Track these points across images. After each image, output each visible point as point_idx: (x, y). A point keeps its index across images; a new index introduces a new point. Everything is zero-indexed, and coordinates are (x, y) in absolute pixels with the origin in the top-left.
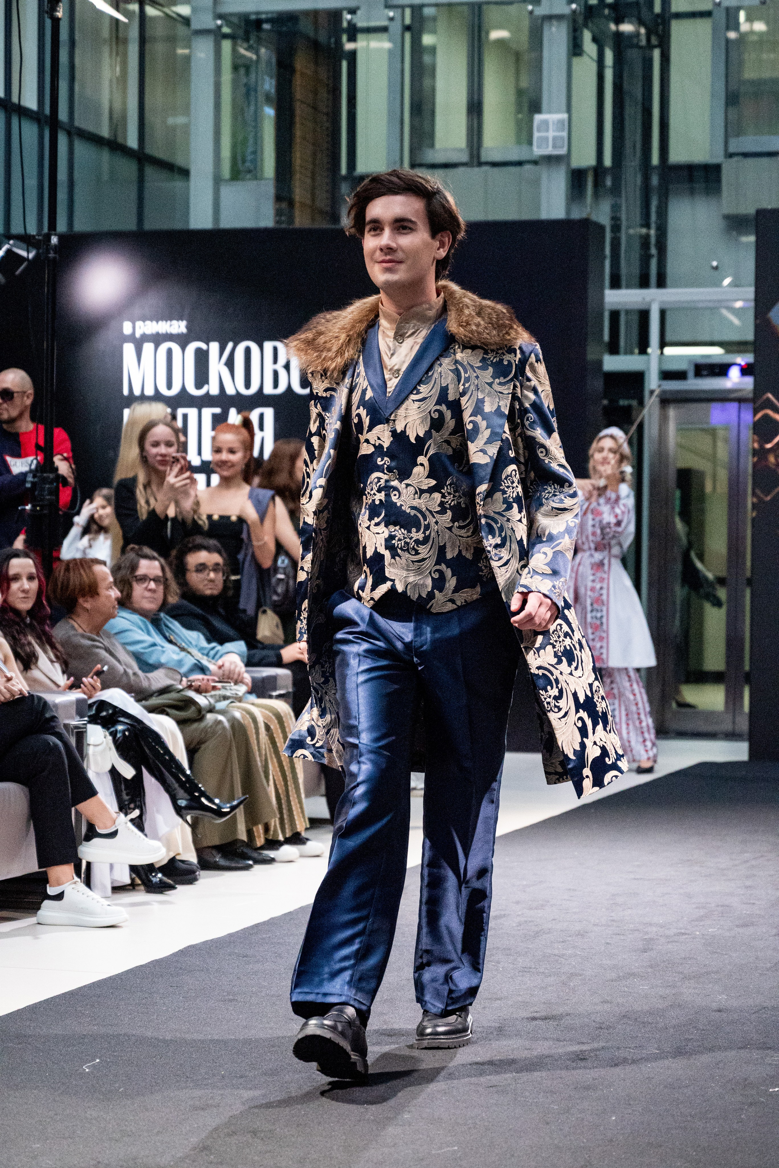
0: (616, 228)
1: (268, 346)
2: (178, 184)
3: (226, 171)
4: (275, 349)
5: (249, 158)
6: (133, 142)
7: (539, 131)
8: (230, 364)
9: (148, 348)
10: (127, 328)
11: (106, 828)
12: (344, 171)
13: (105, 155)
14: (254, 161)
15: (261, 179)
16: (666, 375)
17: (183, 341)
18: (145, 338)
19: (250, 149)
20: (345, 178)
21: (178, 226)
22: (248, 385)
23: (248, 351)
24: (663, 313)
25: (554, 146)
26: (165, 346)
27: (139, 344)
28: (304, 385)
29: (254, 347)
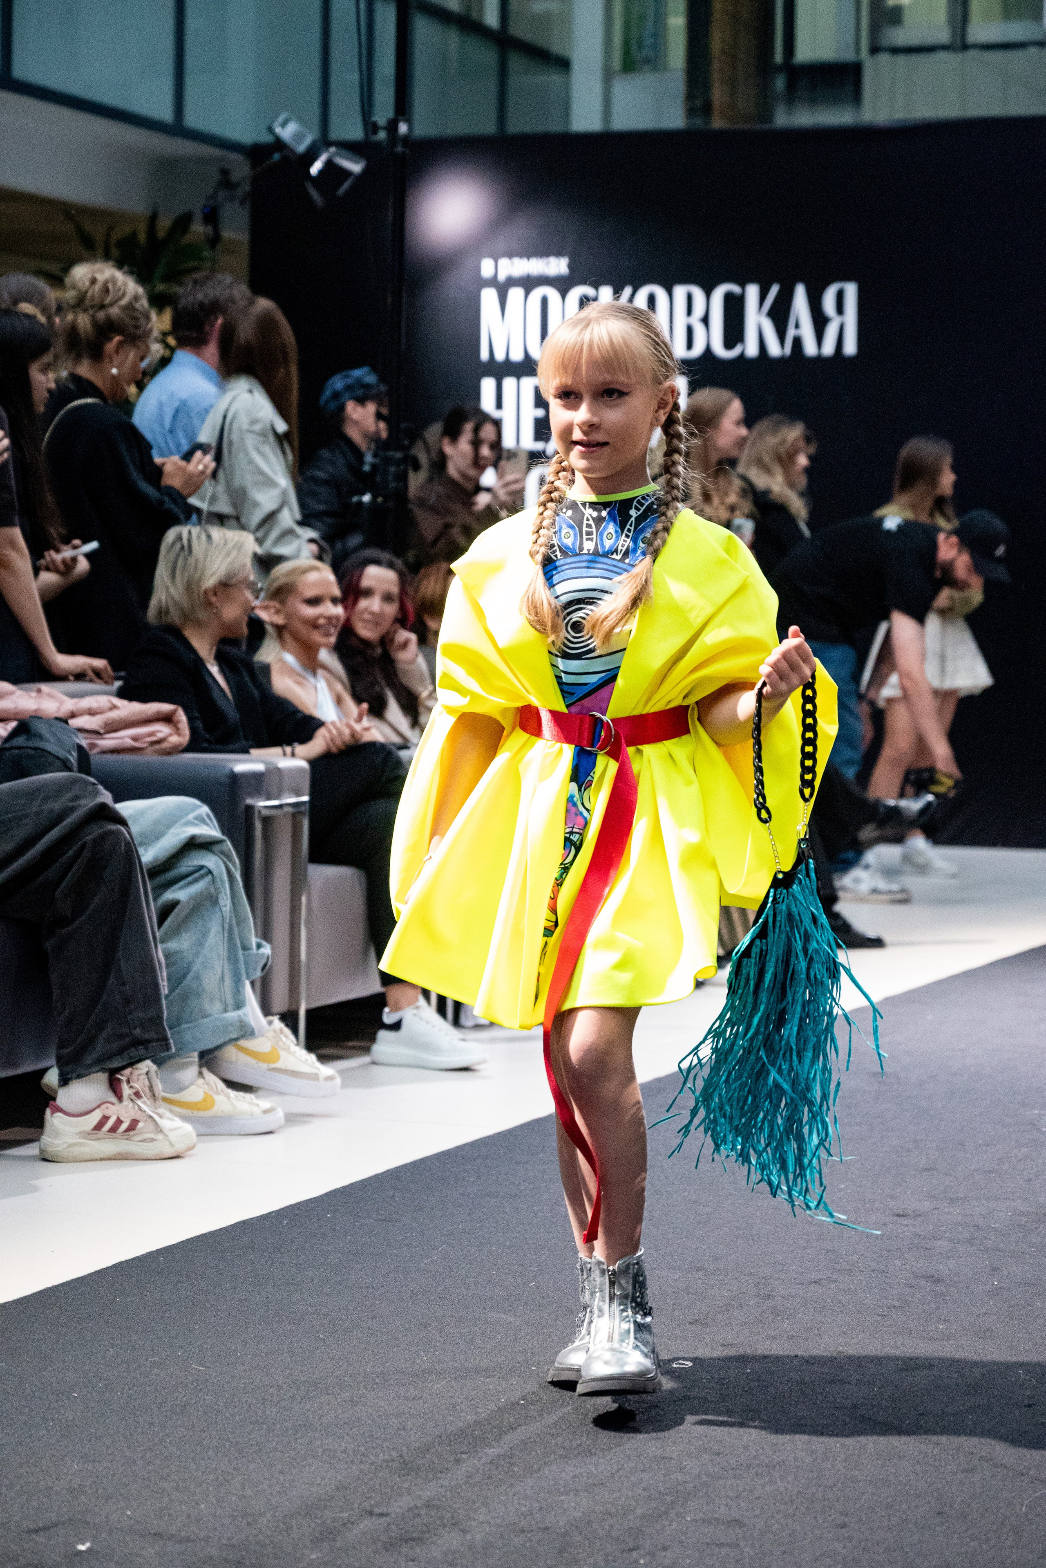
1: (680, 291)
2: (554, 78)
3: (618, 59)
4: (690, 298)
5: (649, 41)
6: (492, 19)
9: (516, 294)
10: (487, 268)
12: (779, 58)
13: (453, 38)
14: (655, 47)
15: (667, 70)
17: (563, 285)
18: (511, 282)
19: (650, 30)
20: (779, 69)
21: (556, 128)
23: (651, 298)
26: (538, 293)
27: (503, 290)
28: (729, 343)
29: (660, 293)
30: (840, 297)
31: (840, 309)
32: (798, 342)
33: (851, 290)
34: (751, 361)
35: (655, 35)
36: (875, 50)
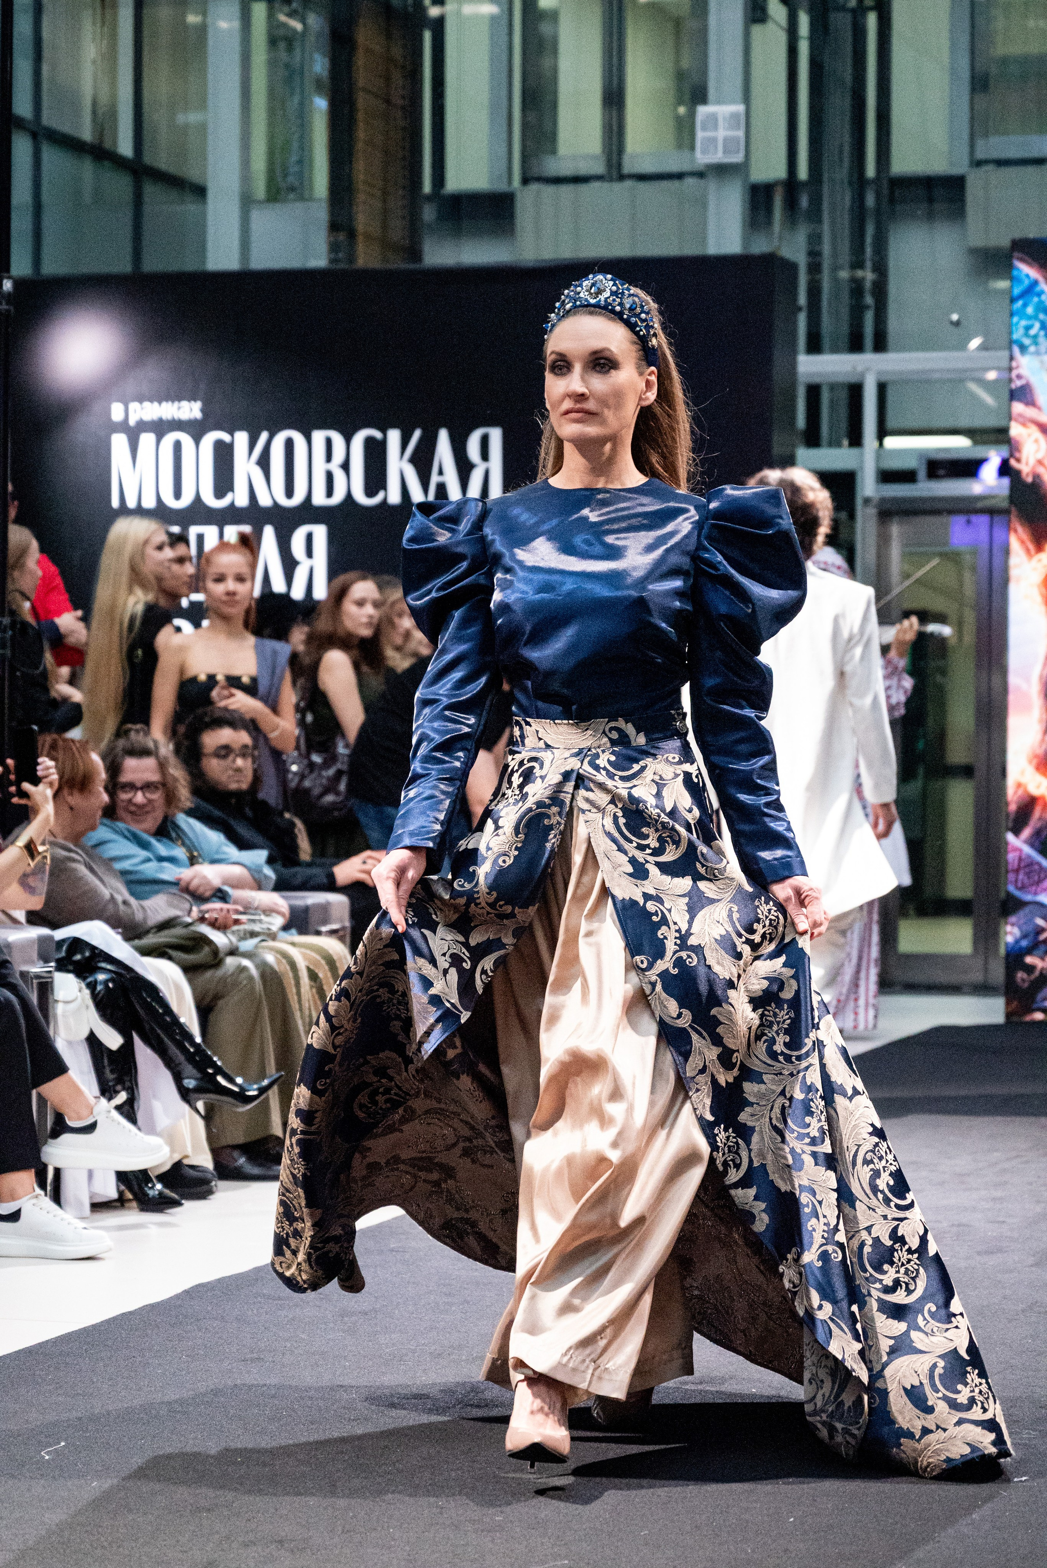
0: (815, 268)
1: (319, 436)
2: (191, 207)
3: (260, 190)
4: (329, 442)
5: (294, 169)
6: (126, 148)
7: (704, 129)
8: (264, 462)
9: (147, 439)
10: (117, 412)
11: (80, 1118)
12: (427, 188)
13: (87, 169)
14: (300, 175)
15: (311, 199)
16: (887, 476)
17: (197, 430)
18: (143, 426)
19: (294, 158)
20: (429, 198)
21: (190, 266)
22: (289, 492)
23: (289, 443)
24: (882, 389)
25: (724, 152)
26: (170, 438)
27: (133, 434)
28: (370, 492)
29: (298, 438)
30: (485, 442)
31: (485, 456)
32: (442, 489)
33: (496, 435)
34: (394, 508)
35: (300, 162)
36: (526, 181)
